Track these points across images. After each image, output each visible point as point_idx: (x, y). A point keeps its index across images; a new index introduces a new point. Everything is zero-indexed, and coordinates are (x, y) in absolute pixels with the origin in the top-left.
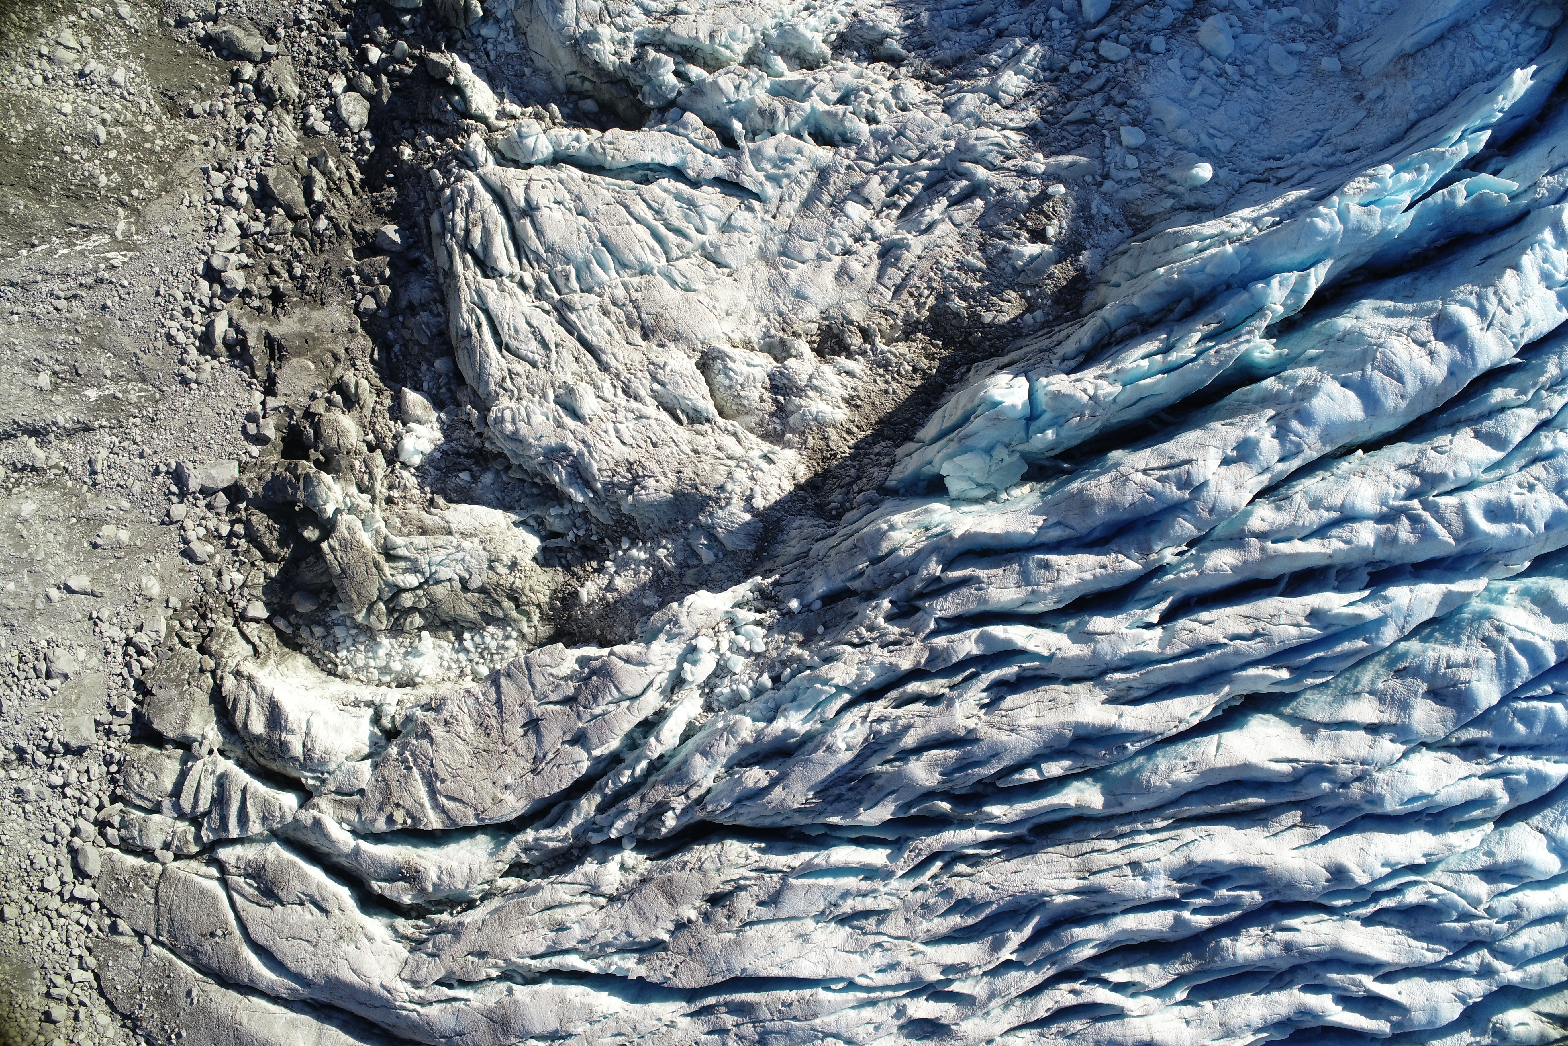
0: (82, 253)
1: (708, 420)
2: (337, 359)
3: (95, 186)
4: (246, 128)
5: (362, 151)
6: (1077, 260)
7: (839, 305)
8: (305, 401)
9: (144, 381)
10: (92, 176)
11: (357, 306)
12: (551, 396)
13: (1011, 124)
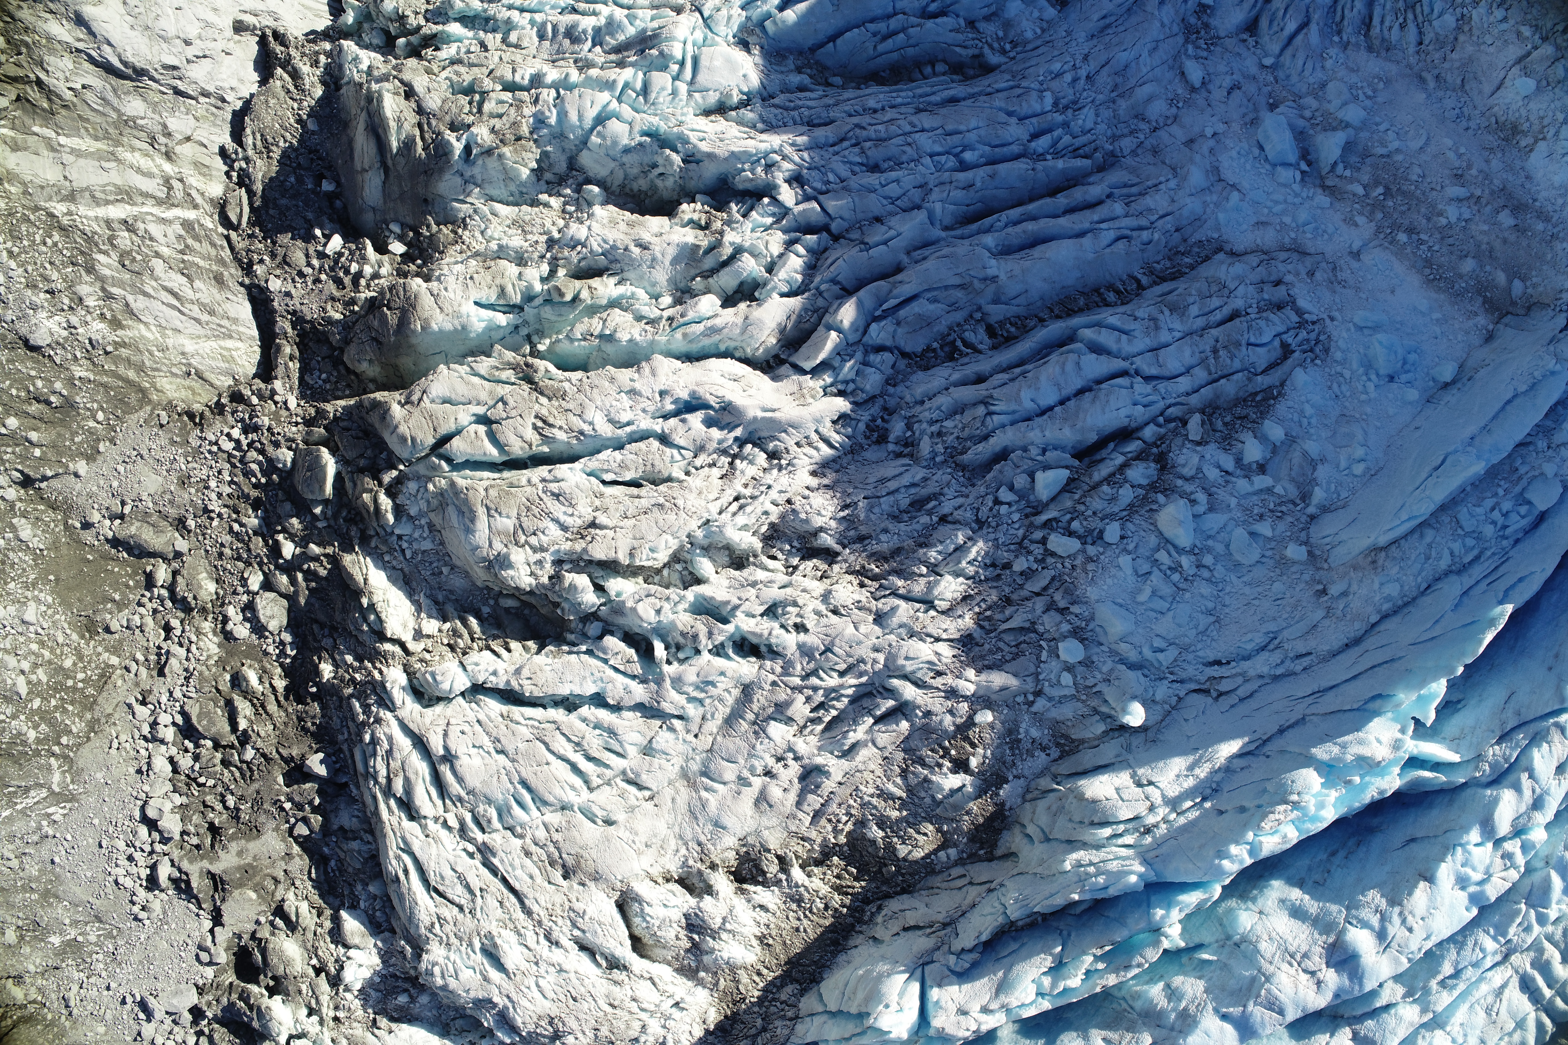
0: (23, 812)
1: (625, 968)
2: (276, 881)
3: (24, 743)
4: (164, 645)
5: (283, 654)
6: (997, 795)
7: (757, 833)
8: (251, 927)
9: (101, 922)
10: (20, 734)
11: (291, 831)
12: (477, 945)
13: (944, 636)
